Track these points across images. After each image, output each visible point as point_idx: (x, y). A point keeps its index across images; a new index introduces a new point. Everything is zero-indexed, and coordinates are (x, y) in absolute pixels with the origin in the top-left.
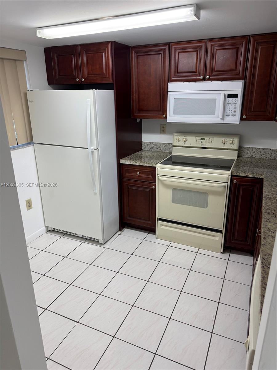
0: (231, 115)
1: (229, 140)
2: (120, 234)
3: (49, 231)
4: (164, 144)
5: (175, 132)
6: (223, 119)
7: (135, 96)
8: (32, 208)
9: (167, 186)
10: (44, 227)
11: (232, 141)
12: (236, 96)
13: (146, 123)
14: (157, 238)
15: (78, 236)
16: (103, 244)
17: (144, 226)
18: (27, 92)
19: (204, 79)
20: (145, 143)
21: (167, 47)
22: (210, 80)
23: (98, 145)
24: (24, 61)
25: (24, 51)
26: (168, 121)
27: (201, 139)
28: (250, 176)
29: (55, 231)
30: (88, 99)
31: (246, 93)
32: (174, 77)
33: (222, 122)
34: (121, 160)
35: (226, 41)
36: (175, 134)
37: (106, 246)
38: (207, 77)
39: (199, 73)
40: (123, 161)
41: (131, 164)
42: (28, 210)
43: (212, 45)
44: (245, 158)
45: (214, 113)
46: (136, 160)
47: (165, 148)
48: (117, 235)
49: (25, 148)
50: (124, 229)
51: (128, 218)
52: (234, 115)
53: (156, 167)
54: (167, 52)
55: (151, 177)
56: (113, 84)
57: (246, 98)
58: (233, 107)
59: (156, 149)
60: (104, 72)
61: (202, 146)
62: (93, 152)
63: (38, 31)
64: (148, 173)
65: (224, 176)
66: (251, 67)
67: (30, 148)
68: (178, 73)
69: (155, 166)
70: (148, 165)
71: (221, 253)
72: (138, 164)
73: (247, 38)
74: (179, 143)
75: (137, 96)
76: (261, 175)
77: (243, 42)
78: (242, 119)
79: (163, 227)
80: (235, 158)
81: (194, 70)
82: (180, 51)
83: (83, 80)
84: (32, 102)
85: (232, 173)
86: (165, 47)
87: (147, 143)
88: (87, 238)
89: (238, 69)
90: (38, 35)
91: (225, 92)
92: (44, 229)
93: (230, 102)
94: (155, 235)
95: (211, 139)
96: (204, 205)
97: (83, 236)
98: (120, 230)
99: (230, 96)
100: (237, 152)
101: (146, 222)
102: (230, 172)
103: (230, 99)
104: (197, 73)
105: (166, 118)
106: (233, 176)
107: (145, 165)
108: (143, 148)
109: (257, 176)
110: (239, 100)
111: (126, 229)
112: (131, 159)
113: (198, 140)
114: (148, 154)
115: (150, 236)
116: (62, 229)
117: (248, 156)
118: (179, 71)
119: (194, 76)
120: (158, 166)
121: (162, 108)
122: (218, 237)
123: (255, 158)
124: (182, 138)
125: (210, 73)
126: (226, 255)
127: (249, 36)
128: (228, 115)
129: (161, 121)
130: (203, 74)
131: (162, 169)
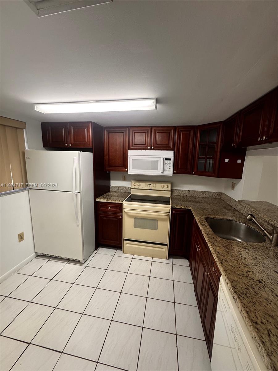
0: (167, 170)
1: (165, 185)
2: (96, 253)
3: (38, 256)
4: (125, 187)
5: (132, 180)
6: (163, 173)
7: (106, 157)
8: (24, 239)
9: (130, 216)
10: (34, 253)
11: (167, 185)
12: (170, 159)
13: (112, 174)
14: (123, 253)
15: (63, 258)
16: (84, 263)
17: (114, 245)
18: (25, 151)
19: (151, 149)
20: (112, 186)
21: (127, 129)
22: (153, 149)
23: (80, 189)
24: (24, 129)
25: (25, 122)
26: (129, 173)
27: (149, 184)
28: (183, 208)
29: (43, 256)
30: (74, 158)
31: (175, 158)
32: (132, 147)
33: (162, 174)
34: (97, 199)
35: (162, 128)
36: (132, 181)
37: (86, 264)
38: (153, 148)
39: (147, 145)
40: (99, 199)
41: (105, 201)
42: (19, 242)
43: (154, 130)
44: (175, 196)
45: (157, 169)
46: (108, 199)
47: (126, 190)
48: (94, 254)
49: (20, 192)
50: (99, 248)
51: (102, 240)
52: (169, 171)
53: (122, 204)
54: (127, 132)
55: (119, 210)
56: (92, 149)
57: (175, 161)
58: (169, 166)
59: (120, 191)
60: (86, 140)
61: (150, 189)
62: (76, 195)
63: (35, 106)
64: (116, 208)
65: (167, 208)
66: (177, 144)
67: (25, 193)
68: (134, 144)
69: (121, 202)
70: (116, 202)
71: (167, 259)
72: (109, 201)
73: (174, 128)
74: (135, 187)
75: (108, 157)
76: (190, 207)
77: (172, 129)
78: (174, 173)
79: (127, 245)
80: (169, 196)
81: (144, 143)
82: (135, 132)
83: (71, 145)
84: (29, 158)
85: (172, 206)
86: (126, 129)
87: (114, 186)
88: (70, 259)
89: (170, 144)
90: (36, 109)
91: (163, 157)
92: (34, 254)
93: (167, 163)
94: (122, 250)
95: (155, 184)
96: (156, 228)
97: (67, 258)
98: (96, 249)
99: (166, 159)
100: (170, 192)
101: (116, 242)
102: (171, 206)
103: (167, 161)
104: (146, 145)
105: (127, 171)
106: (173, 208)
107: (115, 202)
108: (111, 190)
109: (187, 208)
110: (172, 161)
111: (101, 248)
112: (104, 198)
113: (147, 185)
114: (115, 194)
115: (119, 252)
116: (49, 254)
117: (176, 194)
118: (135, 143)
119: (144, 147)
120: (124, 202)
121: (125, 165)
122: (165, 249)
123: (180, 195)
124: (137, 184)
125: (154, 145)
126: (170, 261)
127: (176, 126)
128: (166, 171)
129: (124, 173)
130: (150, 146)
131: (127, 205)
